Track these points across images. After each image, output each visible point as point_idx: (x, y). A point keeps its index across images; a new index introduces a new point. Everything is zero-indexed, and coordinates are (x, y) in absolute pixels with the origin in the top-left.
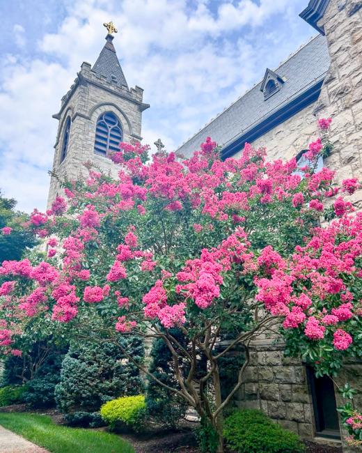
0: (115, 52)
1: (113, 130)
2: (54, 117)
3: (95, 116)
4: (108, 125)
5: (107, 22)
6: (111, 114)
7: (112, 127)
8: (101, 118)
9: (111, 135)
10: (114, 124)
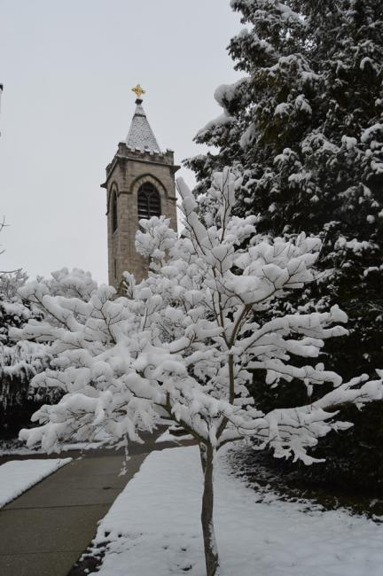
0: (145, 117)
1: (152, 197)
2: (102, 186)
3: (136, 190)
4: (147, 194)
5: (135, 86)
6: (148, 184)
7: (151, 194)
8: (140, 189)
9: (151, 202)
10: (152, 191)
